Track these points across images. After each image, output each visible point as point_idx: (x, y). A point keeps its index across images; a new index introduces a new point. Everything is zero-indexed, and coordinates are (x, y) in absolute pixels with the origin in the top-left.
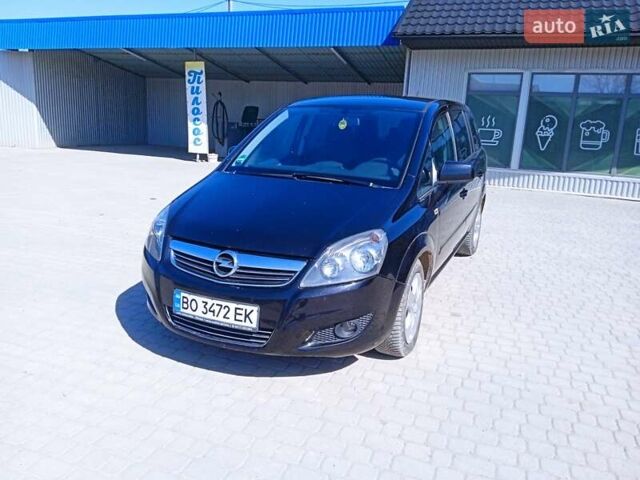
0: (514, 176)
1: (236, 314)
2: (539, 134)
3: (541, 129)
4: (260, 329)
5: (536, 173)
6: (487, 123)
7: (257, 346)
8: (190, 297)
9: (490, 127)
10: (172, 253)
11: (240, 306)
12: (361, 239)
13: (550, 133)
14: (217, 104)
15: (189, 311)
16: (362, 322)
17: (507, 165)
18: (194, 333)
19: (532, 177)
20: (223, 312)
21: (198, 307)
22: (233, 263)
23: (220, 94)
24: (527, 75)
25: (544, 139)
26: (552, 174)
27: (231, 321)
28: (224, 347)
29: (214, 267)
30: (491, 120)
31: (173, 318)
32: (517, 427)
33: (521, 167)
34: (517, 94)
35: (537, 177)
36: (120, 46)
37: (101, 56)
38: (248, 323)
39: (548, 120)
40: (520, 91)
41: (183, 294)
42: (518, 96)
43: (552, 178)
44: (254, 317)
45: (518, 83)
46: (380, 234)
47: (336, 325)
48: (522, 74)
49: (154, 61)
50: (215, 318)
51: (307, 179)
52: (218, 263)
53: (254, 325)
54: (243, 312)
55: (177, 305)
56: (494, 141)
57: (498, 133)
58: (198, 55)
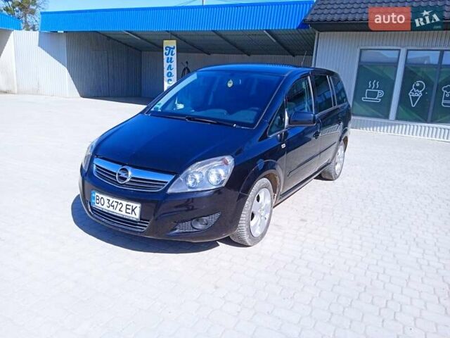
0: (392, 125)
1: (127, 208)
2: (411, 94)
3: (413, 91)
4: (141, 219)
5: (408, 123)
6: (373, 85)
7: (140, 230)
8: (101, 196)
9: (375, 88)
10: (95, 167)
11: (129, 203)
12: (216, 162)
13: (419, 94)
14: (185, 69)
15: (100, 205)
16: (212, 219)
17: (387, 117)
18: (104, 220)
19: (404, 126)
20: (119, 206)
21: (105, 202)
22: (127, 175)
23: (187, 63)
24: (403, 51)
25: (415, 99)
26: (419, 124)
27: (124, 213)
28: (120, 230)
29: (117, 176)
30: (375, 83)
31: (92, 210)
32: (310, 299)
33: (397, 118)
34: (396, 64)
35: (408, 126)
36: (123, 29)
37: (111, 36)
38: (133, 215)
39: (418, 85)
40: (397, 63)
41: (97, 194)
42: (396, 67)
43: (420, 128)
44: (138, 211)
45: (397, 57)
46: (230, 160)
47: (192, 220)
48: (400, 50)
49: (146, 40)
50: (114, 211)
51: (194, 120)
52: (119, 174)
53: (137, 216)
54: (130, 207)
55: (93, 201)
56: (378, 99)
57: (381, 93)
58: (172, 35)
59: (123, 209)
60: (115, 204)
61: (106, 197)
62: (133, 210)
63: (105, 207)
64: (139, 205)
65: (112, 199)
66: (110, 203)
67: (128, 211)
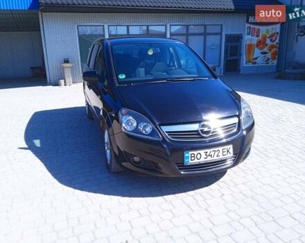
4: (233, 155)
24: (106, 27)
29: (200, 133)
38: (229, 155)
40: (104, 34)
44: (231, 151)
48: (103, 26)
50: (212, 159)
52: (201, 131)
54: (226, 150)
55: (186, 160)
59: (221, 154)
60: (212, 153)
61: (202, 152)
62: (228, 151)
63: (203, 160)
64: (231, 146)
65: (208, 151)
66: (208, 154)
67: (224, 154)
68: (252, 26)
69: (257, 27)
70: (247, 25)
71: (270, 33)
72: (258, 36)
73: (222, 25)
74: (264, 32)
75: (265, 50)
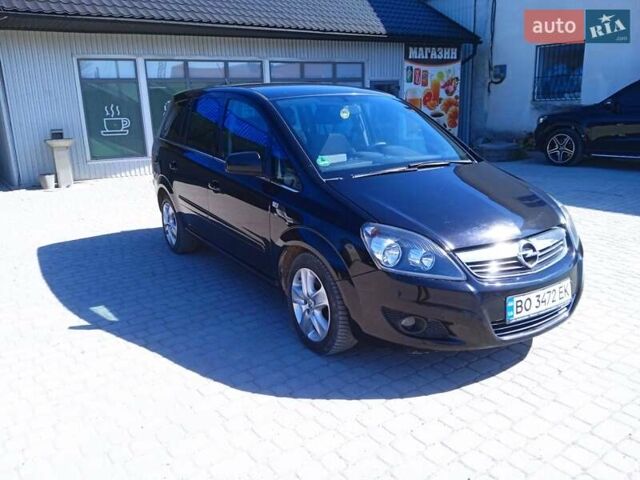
8: (525, 297)
9: (116, 116)
11: (561, 285)
15: (523, 313)
17: (144, 155)
20: (552, 296)
21: (532, 304)
22: (535, 249)
24: (140, 62)
27: (557, 302)
40: (136, 78)
41: (516, 299)
42: (137, 84)
48: (135, 60)
50: (545, 307)
54: (563, 289)
55: (509, 314)
56: (124, 131)
57: (126, 122)
59: (557, 297)
60: (547, 296)
62: (565, 291)
63: (533, 310)
64: (568, 281)
65: (541, 293)
66: (540, 299)
67: (561, 295)
68: (415, 66)
69: (423, 68)
70: (407, 64)
71: (446, 79)
72: (425, 84)
73: (363, 64)
74: (435, 77)
75: (439, 109)
